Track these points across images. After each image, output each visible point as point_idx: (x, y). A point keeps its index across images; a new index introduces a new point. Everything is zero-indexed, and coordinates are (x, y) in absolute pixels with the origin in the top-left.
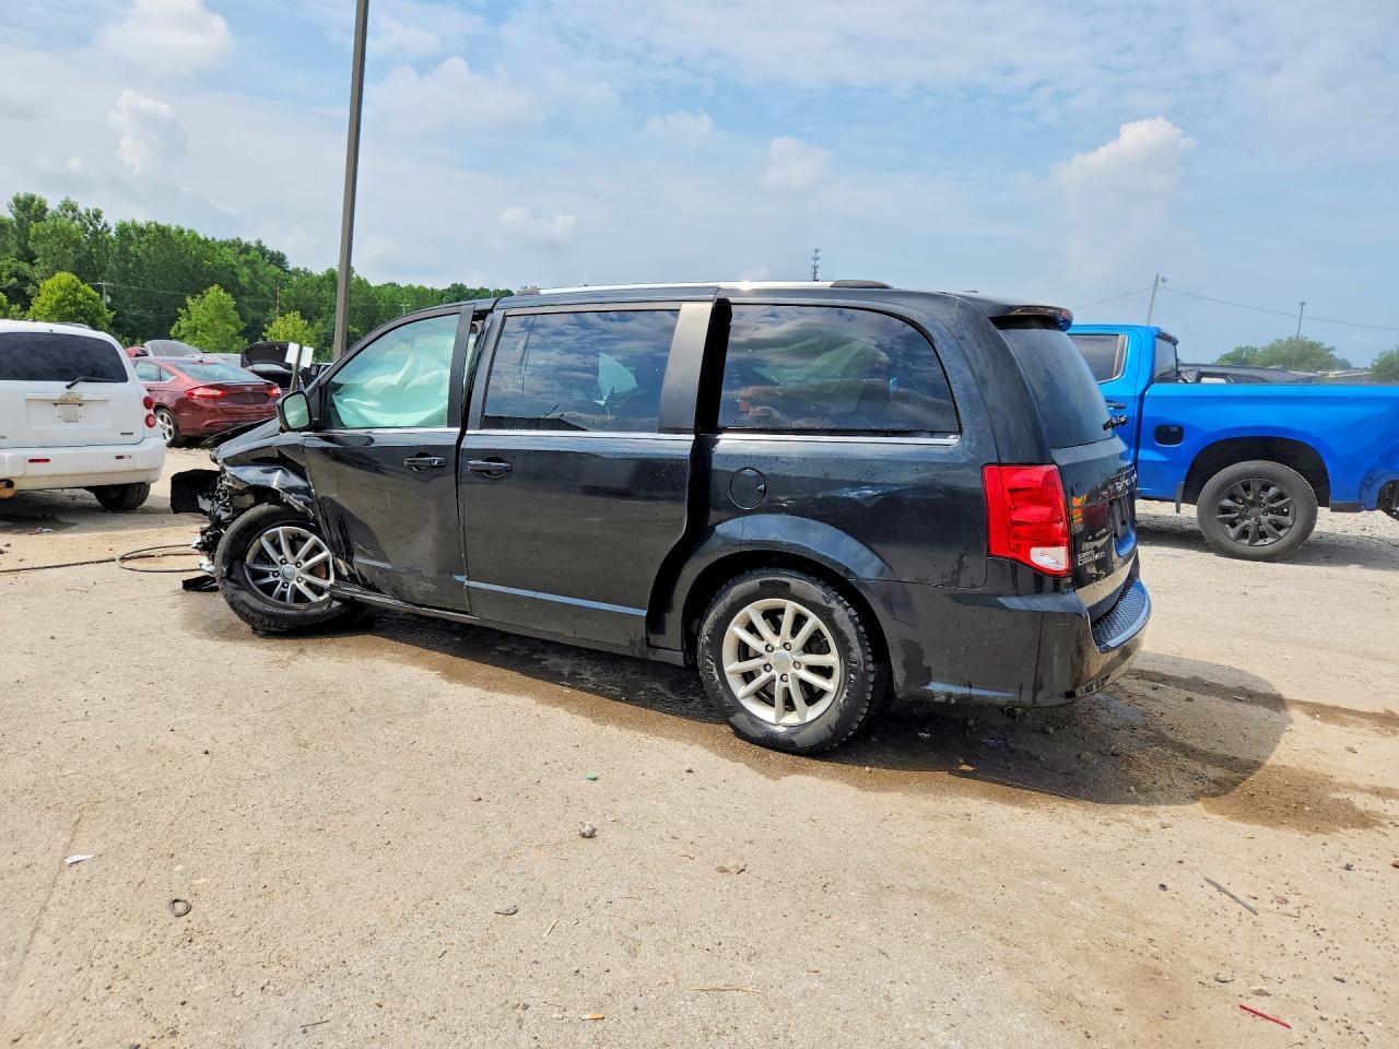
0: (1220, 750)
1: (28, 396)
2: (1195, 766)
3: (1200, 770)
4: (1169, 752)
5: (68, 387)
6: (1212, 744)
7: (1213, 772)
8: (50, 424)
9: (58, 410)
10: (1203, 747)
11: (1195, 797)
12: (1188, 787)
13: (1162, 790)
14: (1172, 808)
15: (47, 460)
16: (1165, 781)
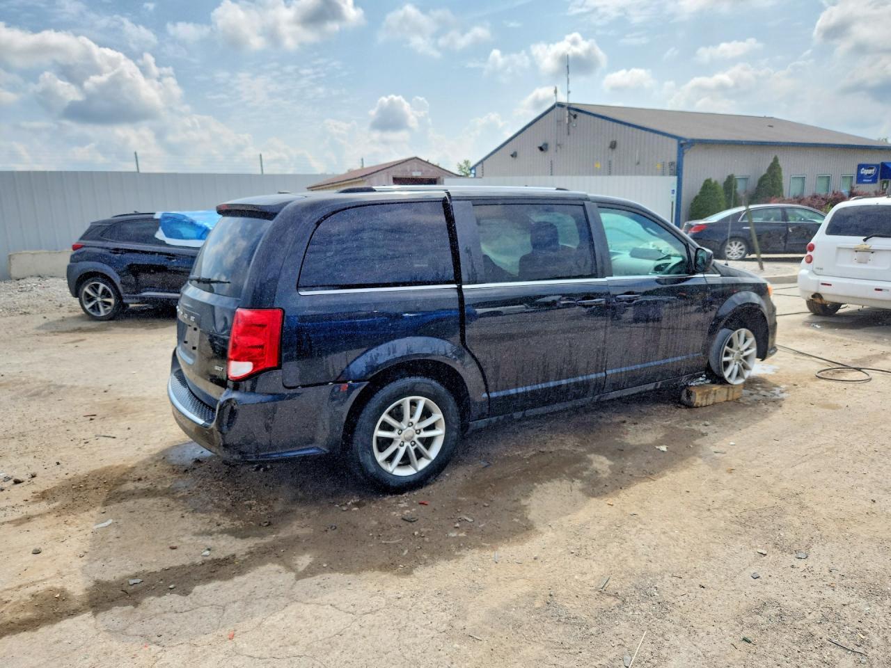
0: (130, 504)
1: (840, 245)
2: (141, 485)
3: (137, 484)
4: (159, 487)
5: (865, 240)
6: (137, 505)
7: (130, 486)
8: (849, 263)
9: (856, 255)
10: (142, 501)
11: (133, 468)
12: (140, 472)
13: (150, 465)
14: (141, 459)
15: (830, 285)
16: (152, 469)
